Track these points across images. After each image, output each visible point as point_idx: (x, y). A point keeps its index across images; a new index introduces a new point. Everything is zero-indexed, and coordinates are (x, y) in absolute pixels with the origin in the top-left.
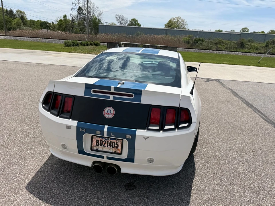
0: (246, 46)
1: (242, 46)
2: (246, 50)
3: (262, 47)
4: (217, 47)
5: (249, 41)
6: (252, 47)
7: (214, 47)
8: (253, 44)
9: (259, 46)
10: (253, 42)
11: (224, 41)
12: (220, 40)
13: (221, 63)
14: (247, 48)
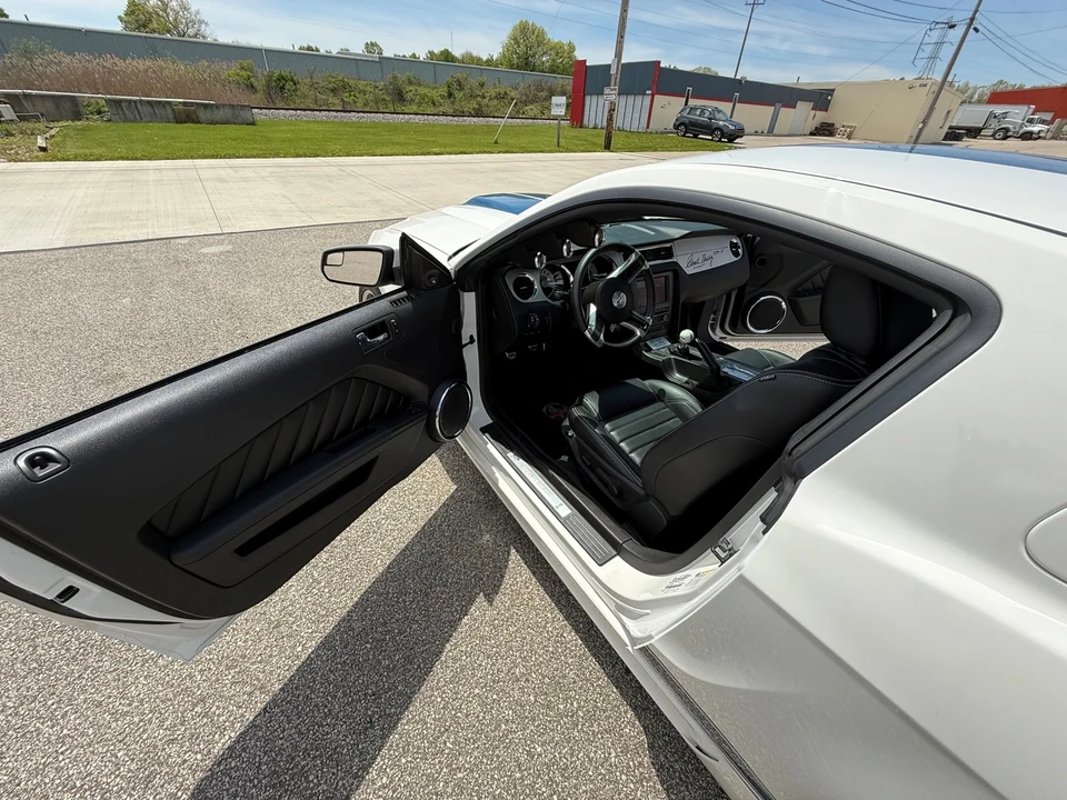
0: (408, 96)
1: (399, 97)
2: (414, 108)
3: (442, 97)
4: (342, 100)
5: (410, 83)
6: (423, 97)
7: (331, 100)
8: (422, 90)
9: (435, 94)
10: (420, 85)
11: (352, 82)
12: (340, 78)
13: (429, 154)
14: (412, 100)
